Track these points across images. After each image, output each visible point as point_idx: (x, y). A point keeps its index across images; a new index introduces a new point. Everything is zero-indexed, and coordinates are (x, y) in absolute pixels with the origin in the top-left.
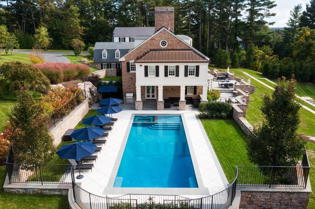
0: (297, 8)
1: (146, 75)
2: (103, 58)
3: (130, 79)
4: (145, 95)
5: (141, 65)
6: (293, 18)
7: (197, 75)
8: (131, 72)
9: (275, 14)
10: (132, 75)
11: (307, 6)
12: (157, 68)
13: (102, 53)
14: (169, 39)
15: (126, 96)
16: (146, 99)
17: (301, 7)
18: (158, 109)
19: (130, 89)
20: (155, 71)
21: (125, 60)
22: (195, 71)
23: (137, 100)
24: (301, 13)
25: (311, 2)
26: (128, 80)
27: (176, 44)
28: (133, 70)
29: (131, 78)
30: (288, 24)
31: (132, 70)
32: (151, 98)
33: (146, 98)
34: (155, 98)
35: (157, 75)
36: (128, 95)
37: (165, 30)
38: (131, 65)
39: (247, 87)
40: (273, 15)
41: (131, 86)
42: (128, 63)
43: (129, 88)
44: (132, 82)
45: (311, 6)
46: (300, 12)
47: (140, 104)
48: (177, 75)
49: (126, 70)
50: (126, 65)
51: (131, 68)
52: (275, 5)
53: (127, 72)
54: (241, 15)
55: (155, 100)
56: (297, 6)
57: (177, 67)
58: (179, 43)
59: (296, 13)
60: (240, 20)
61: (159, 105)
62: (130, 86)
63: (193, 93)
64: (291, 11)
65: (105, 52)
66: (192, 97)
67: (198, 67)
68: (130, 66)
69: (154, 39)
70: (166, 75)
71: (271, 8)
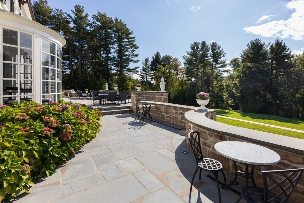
0: (146, 60)
6: (144, 66)
11: (153, 58)
17: (149, 60)
24: (149, 64)
25: (155, 56)
30: (142, 70)
40: (137, 55)
45: (155, 58)
52: (138, 47)
56: (146, 59)
59: (147, 64)
60: (111, 57)
64: (143, 62)
71: (134, 51)
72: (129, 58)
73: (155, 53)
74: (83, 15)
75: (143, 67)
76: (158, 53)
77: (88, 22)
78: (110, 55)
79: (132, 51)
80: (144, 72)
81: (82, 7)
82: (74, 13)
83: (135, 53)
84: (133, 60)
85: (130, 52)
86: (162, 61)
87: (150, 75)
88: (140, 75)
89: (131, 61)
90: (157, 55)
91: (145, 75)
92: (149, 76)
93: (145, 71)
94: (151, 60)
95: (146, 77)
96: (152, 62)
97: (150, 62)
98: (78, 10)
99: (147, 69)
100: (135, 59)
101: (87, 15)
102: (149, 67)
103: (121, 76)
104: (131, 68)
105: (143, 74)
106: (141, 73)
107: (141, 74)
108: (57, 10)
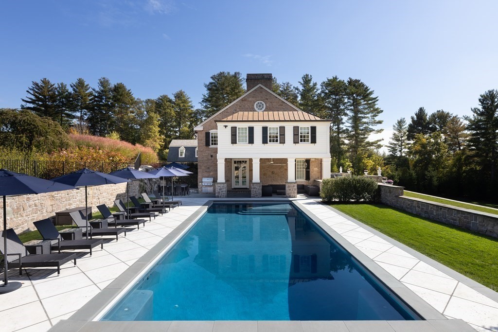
0: (401, 123)
1: (234, 141)
2: (180, 156)
3: (210, 158)
4: (231, 181)
5: (226, 126)
6: (397, 132)
7: (314, 141)
8: (212, 146)
9: (382, 121)
10: (213, 151)
11: (412, 118)
12: (251, 130)
13: (179, 150)
14: (267, 99)
15: (202, 182)
16: (233, 188)
17: (405, 122)
18: (252, 195)
19: (210, 172)
20: (248, 135)
21: (202, 129)
22: (310, 135)
23: (219, 181)
24: (406, 128)
25: (416, 115)
26: (206, 159)
27: (277, 106)
28: (215, 144)
29: (212, 156)
30: (393, 139)
31: (212, 144)
32: (240, 186)
33: (234, 186)
34: (247, 186)
35: (251, 141)
36: (205, 180)
37: (262, 88)
38: (212, 137)
39: (378, 178)
40: (380, 122)
41: (211, 168)
42: (208, 134)
43: (207, 170)
44: (212, 162)
45: (417, 118)
46: (404, 127)
47: (223, 187)
48: (283, 141)
49: (205, 144)
50: (205, 136)
51: (212, 140)
52: (382, 111)
53: (205, 147)
54: (343, 123)
55: (247, 189)
56: (399, 120)
57: (282, 129)
58: (282, 105)
59: (401, 128)
60: (343, 128)
61: (254, 189)
62: (209, 168)
63: (305, 179)
64: (394, 126)
65: (182, 150)
66: (303, 184)
67: (314, 129)
68: (211, 139)
69: (245, 100)
70: (265, 141)
71: (377, 116)
72: (367, 127)
73: (417, 110)
74: (311, 84)
75: (395, 134)
76: (421, 110)
77: (316, 92)
78: (341, 126)
79: (373, 116)
80: (396, 142)
81: (309, 76)
82: (302, 84)
83: (377, 119)
84: (374, 130)
85: (371, 118)
86: (429, 123)
87: (407, 146)
88: (388, 147)
89: (372, 130)
90: (420, 113)
91: (398, 147)
92: (405, 148)
93: (398, 140)
94: (409, 122)
95: (400, 151)
96: (410, 125)
97: (406, 126)
98: (307, 80)
99: (402, 137)
100: (377, 127)
101: (315, 84)
102: (405, 133)
103: (357, 154)
104: (371, 141)
105: (395, 144)
106: (391, 144)
107: (391, 146)
108: (284, 84)
